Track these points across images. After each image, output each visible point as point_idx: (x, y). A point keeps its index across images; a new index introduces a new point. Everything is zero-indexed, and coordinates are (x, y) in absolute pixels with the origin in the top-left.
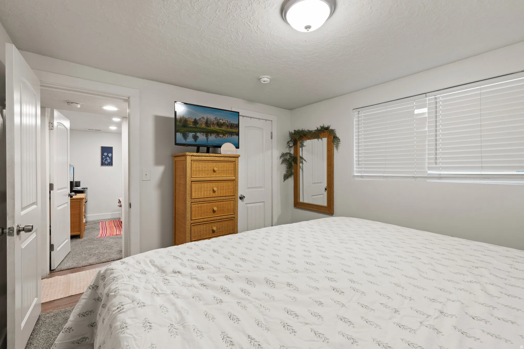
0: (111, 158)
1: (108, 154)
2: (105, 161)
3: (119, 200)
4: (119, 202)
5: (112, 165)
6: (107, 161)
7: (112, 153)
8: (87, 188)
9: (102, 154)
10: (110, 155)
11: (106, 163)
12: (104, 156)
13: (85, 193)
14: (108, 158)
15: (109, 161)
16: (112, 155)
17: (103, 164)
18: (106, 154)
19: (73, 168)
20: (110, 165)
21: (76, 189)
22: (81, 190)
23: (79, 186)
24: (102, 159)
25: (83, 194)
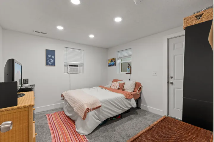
0: (54, 60)
1: (51, 57)
2: (49, 62)
3: (62, 94)
4: (61, 97)
5: (55, 65)
6: (51, 62)
7: (55, 56)
8: (34, 85)
9: (47, 56)
10: (53, 57)
11: (50, 63)
12: (49, 57)
13: (33, 91)
14: (51, 59)
15: (52, 62)
16: (55, 57)
17: (47, 64)
18: (50, 56)
19: (21, 66)
20: (53, 65)
21: (25, 87)
22: (29, 88)
23: (28, 84)
24: (47, 60)
25: (31, 92)
